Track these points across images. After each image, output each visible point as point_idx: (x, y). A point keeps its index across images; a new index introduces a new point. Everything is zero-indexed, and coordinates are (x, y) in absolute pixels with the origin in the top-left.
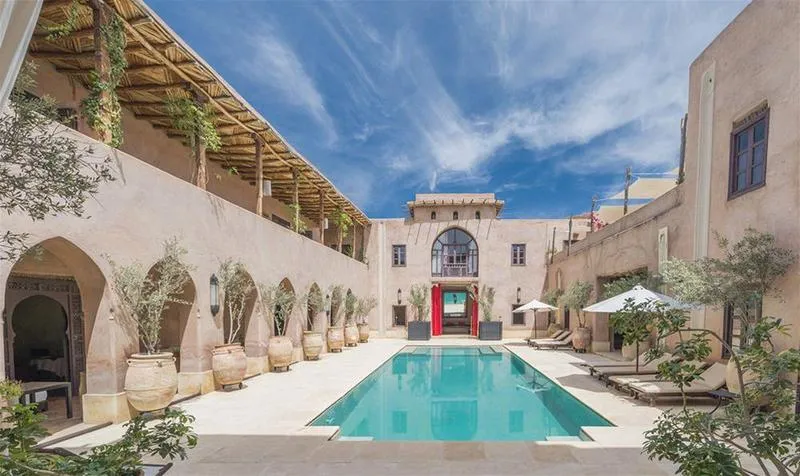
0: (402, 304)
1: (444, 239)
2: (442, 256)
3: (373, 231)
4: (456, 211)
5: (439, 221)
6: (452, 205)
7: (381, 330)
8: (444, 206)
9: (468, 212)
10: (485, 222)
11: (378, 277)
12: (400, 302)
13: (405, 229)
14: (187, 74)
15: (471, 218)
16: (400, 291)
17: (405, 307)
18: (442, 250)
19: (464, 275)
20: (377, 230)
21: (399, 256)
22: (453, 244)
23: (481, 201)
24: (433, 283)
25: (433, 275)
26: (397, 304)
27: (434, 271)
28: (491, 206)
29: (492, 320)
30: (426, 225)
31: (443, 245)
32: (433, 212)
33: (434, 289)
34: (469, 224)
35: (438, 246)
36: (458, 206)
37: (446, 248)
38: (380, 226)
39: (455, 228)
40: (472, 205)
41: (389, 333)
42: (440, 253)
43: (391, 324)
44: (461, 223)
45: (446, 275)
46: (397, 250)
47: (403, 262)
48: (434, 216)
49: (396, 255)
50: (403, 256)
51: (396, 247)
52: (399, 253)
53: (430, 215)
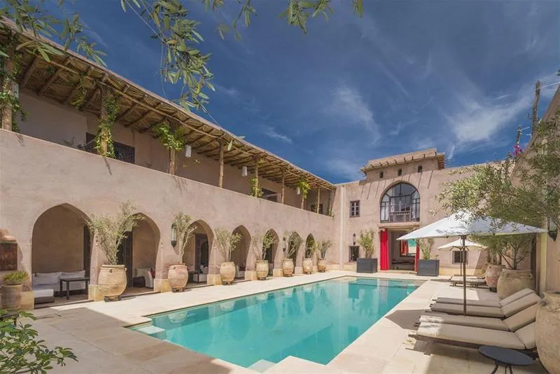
0: (356, 245)
1: (390, 193)
2: (390, 206)
3: (337, 193)
4: (400, 169)
5: (386, 179)
6: (397, 165)
7: (341, 263)
8: (389, 166)
9: (410, 168)
10: (426, 174)
11: (340, 225)
12: (354, 244)
13: (360, 189)
14: (164, 112)
15: (413, 172)
16: (354, 235)
17: (358, 247)
18: (390, 202)
19: (407, 220)
20: (340, 191)
21: (355, 208)
22: (399, 196)
23: (422, 157)
24: (380, 228)
25: (381, 222)
26: (352, 245)
27: (383, 219)
28: (432, 159)
29: (431, 258)
30: (376, 183)
31: (390, 198)
32: (381, 172)
33: (381, 233)
34: (412, 178)
35: (386, 199)
36: (400, 164)
37: (393, 200)
38: (342, 188)
39: (401, 183)
40: (414, 161)
41: (347, 266)
42: (387, 204)
43: (348, 260)
44: (405, 178)
45: (392, 221)
46: (353, 205)
47: (357, 214)
48: (382, 176)
49: (353, 209)
50: (358, 209)
51: (352, 203)
52: (355, 207)
53: (378, 175)
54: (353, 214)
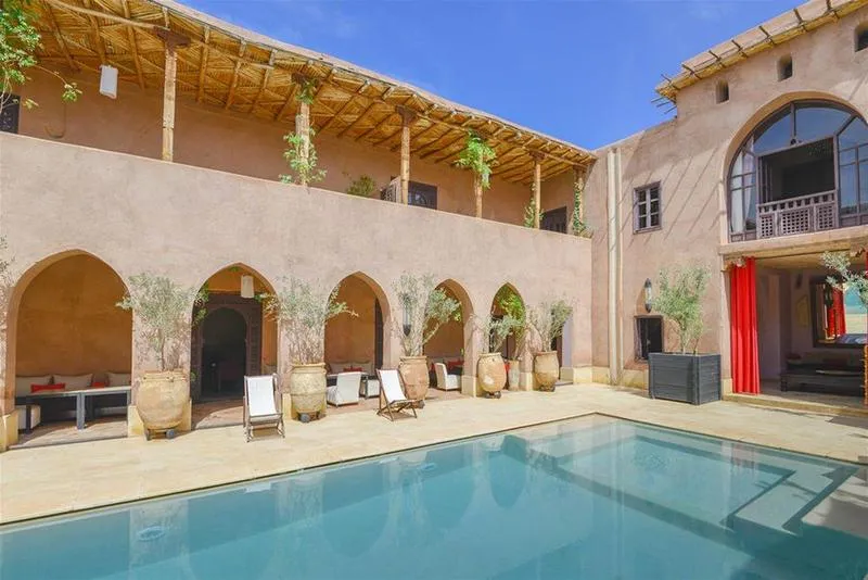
0: (654, 312)
1: (758, 145)
4: (784, 57)
5: (739, 100)
6: (773, 45)
8: (745, 59)
12: (648, 309)
16: (648, 284)
17: (659, 319)
19: (826, 225)
21: (649, 206)
24: (727, 257)
25: (733, 237)
26: (644, 313)
32: (720, 83)
33: (732, 271)
35: (745, 165)
40: (835, 15)
42: (749, 181)
43: (632, 356)
46: (642, 198)
47: (656, 221)
48: (724, 94)
49: (642, 209)
50: (655, 206)
51: (641, 193)
52: (648, 201)
53: (713, 92)
54: (643, 223)
